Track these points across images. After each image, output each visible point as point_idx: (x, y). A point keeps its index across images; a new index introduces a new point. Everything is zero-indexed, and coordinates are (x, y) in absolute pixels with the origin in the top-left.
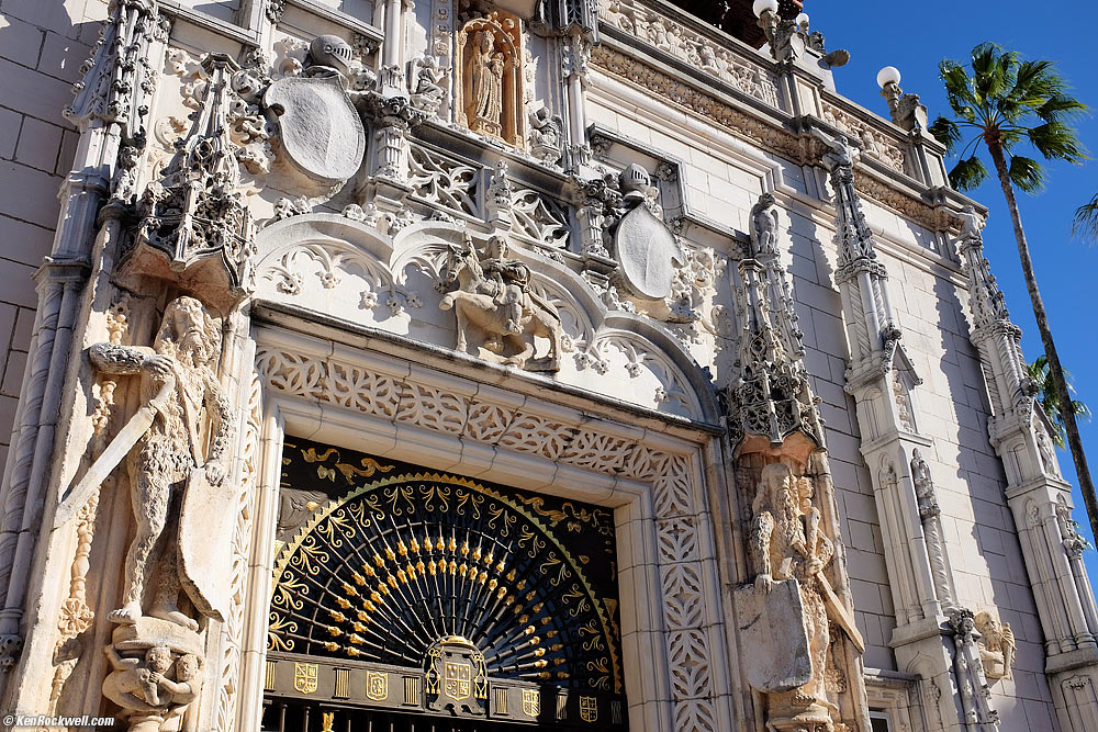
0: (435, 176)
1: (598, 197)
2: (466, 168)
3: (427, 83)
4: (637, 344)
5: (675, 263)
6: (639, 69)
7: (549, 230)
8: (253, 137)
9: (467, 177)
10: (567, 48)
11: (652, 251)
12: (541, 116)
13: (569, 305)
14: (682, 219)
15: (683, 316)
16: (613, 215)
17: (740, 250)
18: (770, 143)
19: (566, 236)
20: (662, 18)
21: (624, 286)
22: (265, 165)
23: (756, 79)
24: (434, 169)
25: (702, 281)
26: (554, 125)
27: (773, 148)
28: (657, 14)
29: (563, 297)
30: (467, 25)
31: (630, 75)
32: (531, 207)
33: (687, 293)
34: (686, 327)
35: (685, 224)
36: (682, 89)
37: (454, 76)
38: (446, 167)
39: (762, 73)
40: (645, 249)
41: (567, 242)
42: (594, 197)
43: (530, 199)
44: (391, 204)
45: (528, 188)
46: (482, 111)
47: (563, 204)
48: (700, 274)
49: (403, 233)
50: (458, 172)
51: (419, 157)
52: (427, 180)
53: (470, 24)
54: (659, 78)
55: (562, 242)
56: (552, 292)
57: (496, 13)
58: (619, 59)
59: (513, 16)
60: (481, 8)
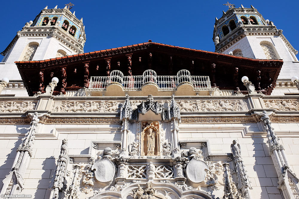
0: (135, 171)
1: (179, 161)
2: (143, 166)
3: (134, 148)
4: (195, 197)
5: (206, 170)
6: (196, 119)
7: (167, 174)
8: (90, 178)
9: (144, 168)
10: (172, 124)
11: (197, 170)
12: (165, 144)
13: (173, 193)
14: (209, 157)
15: (211, 184)
16: (186, 163)
17: (230, 158)
18: (243, 121)
19: (172, 174)
20: (206, 100)
21: (189, 183)
22: (92, 184)
23: (240, 103)
24: (134, 170)
25: (218, 171)
26: (169, 145)
27: (245, 121)
28: (204, 100)
29: (171, 191)
30: (144, 129)
31: (194, 121)
32: (162, 170)
33: (212, 177)
34: (213, 186)
35: (211, 157)
36: (210, 119)
37: (141, 144)
38: (138, 168)
39: (241, 101)
40: (194, 170)
41: (173, 175)
42: (178, 161)
43: (162, 167)
44: (121, 183)
45: (161, 165)
46: (149, 149)
47: (171, 166)
48: (217, 170)
49: (123, 190)
50: (141, 168)
51: (131, 168)
52: (133, 173)
53: (145, 129)
54: (203, 119)
55: (171, 176)
56: (168, 190)
57: (152, 123)
58: (190, 119)
59: (157, 121)
60: (148, 123)
